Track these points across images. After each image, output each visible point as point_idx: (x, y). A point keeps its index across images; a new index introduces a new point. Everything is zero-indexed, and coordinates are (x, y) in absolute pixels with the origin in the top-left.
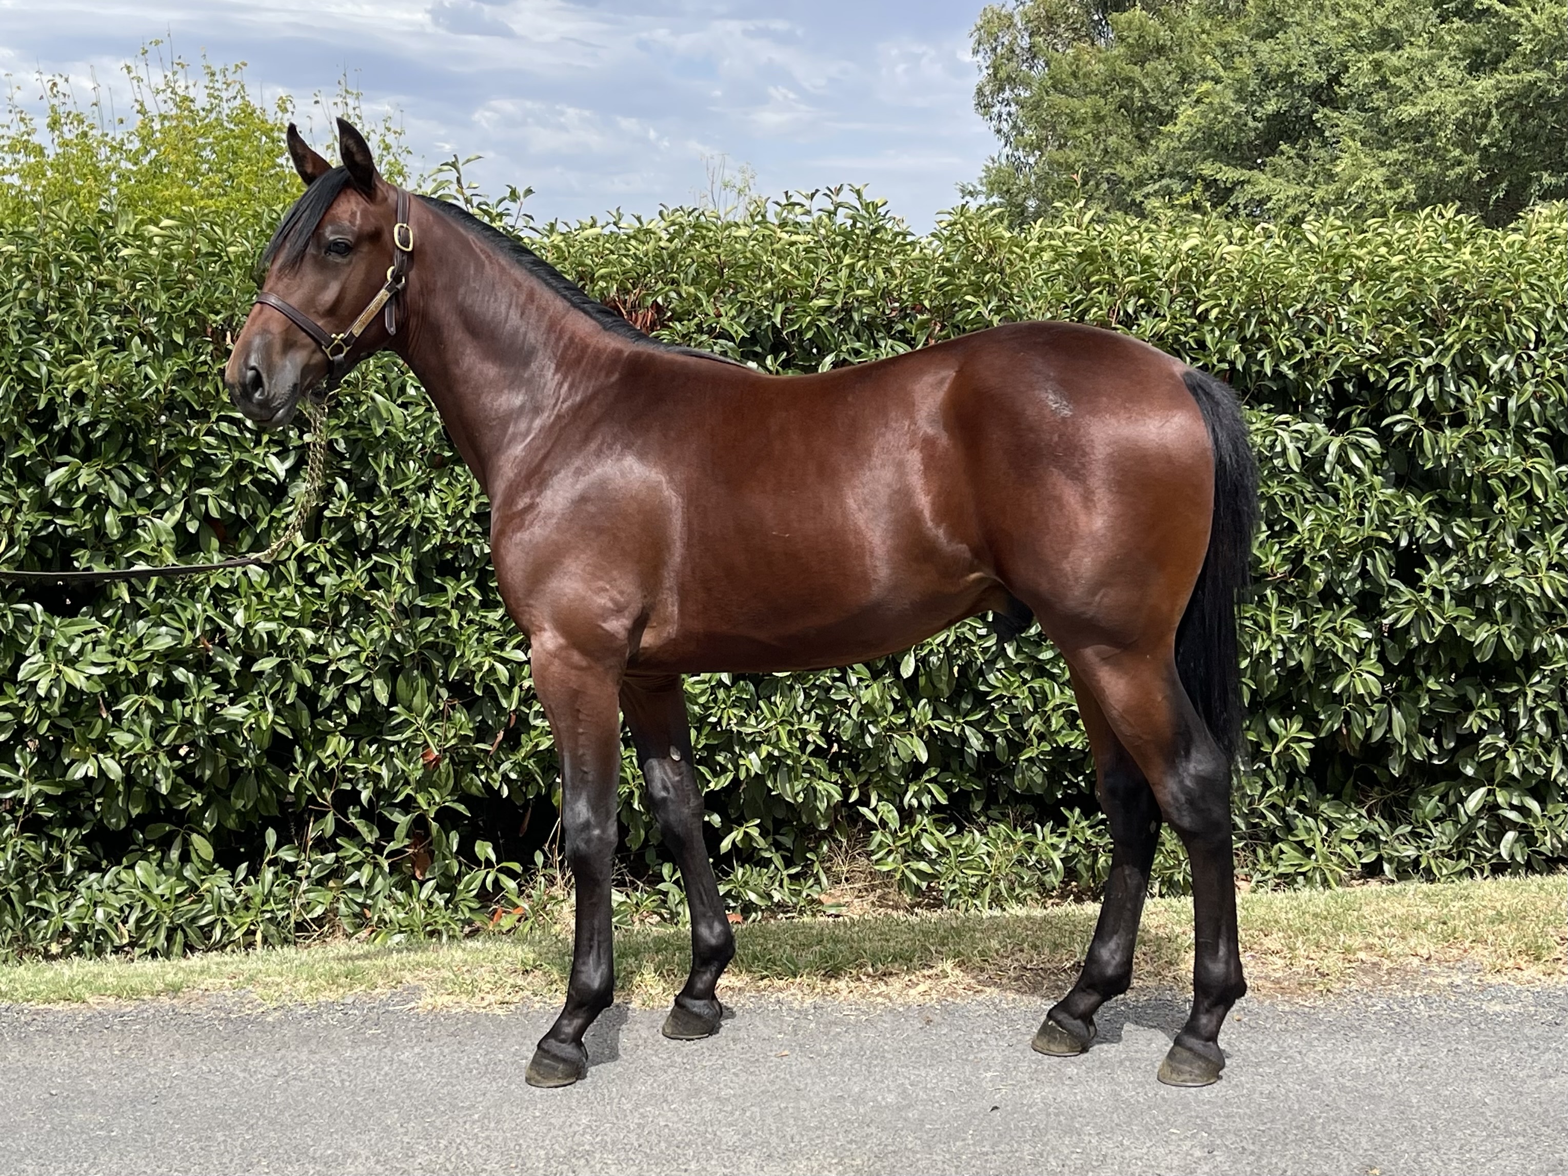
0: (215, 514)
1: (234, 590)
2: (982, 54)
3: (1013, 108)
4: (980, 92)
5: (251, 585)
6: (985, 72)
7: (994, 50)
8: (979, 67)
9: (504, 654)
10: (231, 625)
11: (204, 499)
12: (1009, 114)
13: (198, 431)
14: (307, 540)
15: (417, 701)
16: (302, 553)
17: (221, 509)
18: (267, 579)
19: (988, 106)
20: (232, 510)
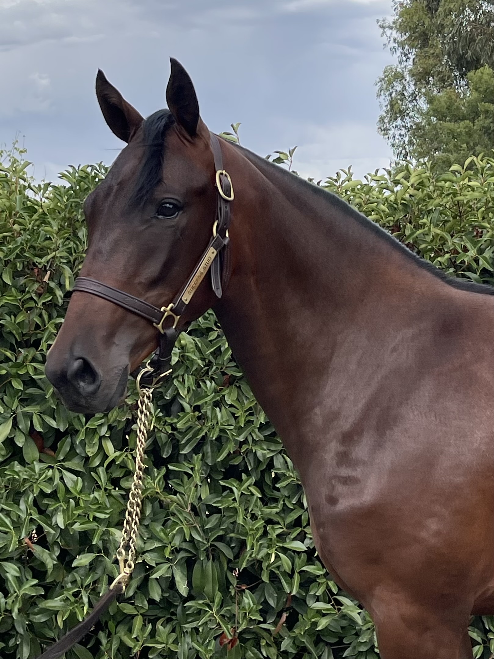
0: (38, 428)
1: (54, 495)
2: (383, 97)
3: (403, 131)
4: (382, 120)
5: (67, 490)
6: (385, 108)
7: (390, 94)
8: (381, 106)
9: (286, 546)
10: (50, 526)
11: (29, 416)
12: (400, 135)
13: (26, 357)
14: (116, 449)
15: (208, 588)
16: (113, 461)
17: (43, 423)
18: (80, 485)
19: (386, 130)
20: (54, 424)
